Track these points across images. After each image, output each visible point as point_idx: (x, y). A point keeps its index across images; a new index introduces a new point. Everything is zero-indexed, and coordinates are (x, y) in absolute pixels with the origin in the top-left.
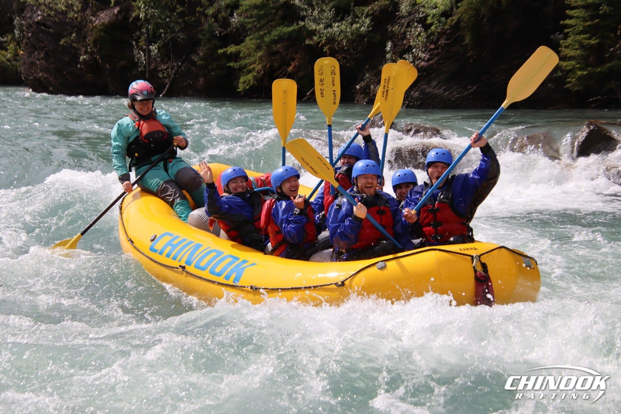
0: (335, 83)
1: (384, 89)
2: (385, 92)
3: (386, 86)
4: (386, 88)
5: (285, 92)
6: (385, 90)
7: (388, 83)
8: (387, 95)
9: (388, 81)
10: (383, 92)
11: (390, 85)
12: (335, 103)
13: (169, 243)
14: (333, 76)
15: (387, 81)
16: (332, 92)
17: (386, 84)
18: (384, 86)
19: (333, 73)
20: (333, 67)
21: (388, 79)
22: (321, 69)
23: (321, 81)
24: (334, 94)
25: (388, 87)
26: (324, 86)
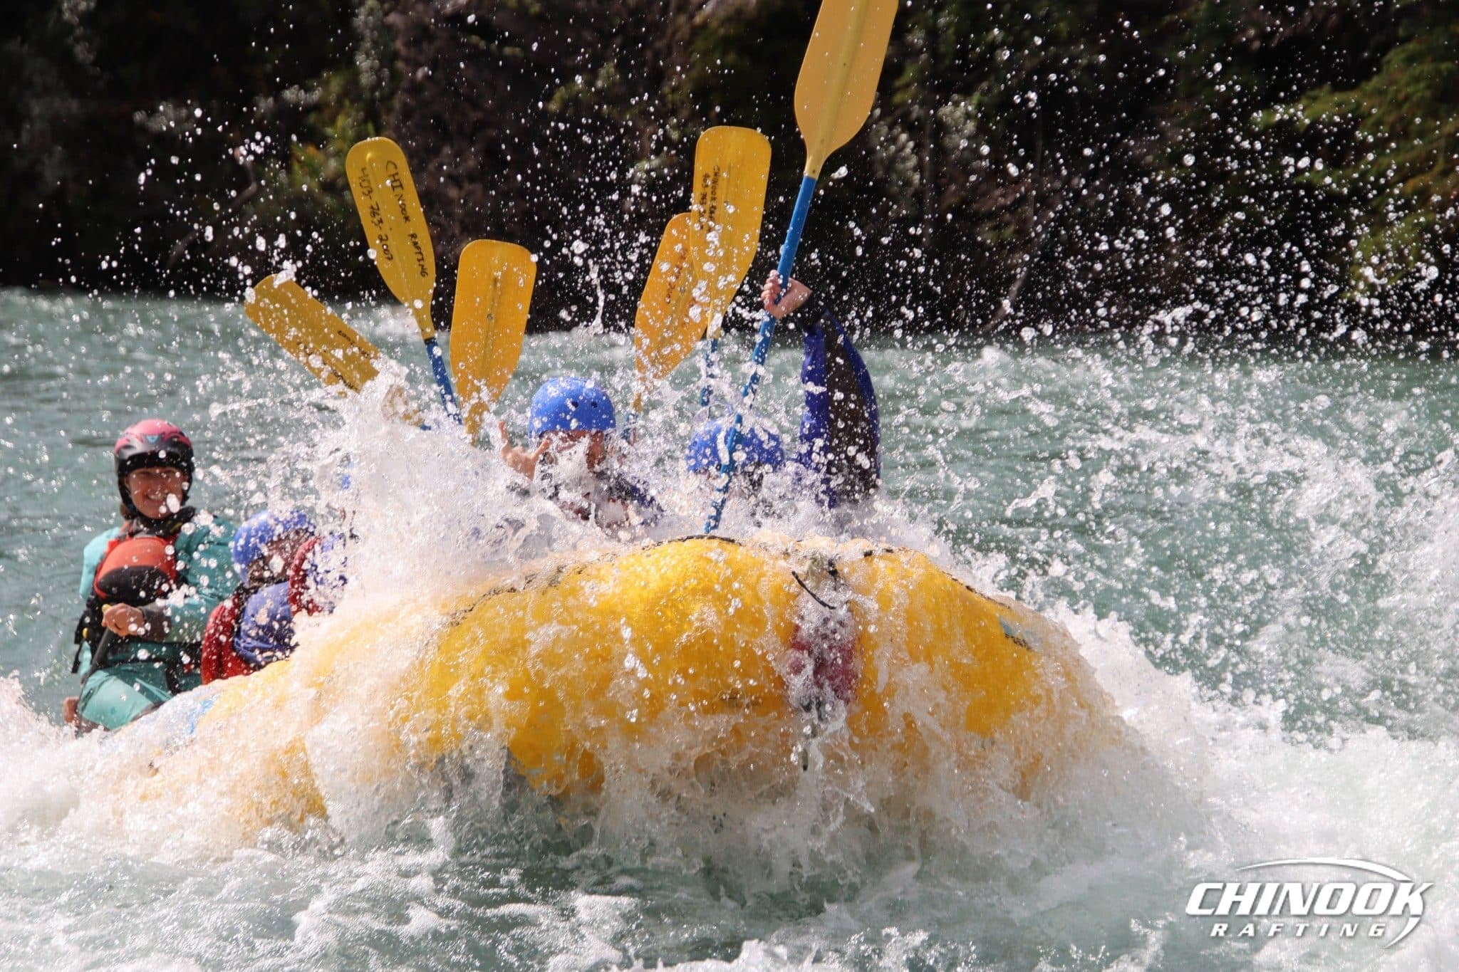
0: (409, 212)
1: (702, 202)
2: (707, 214)
3: (709, 196)
4: (709, 203)
6: (707, 207)
7: (714, 188)
9: (715, 182)
10: (701, 214)
11: (719, 192)
12: (424, 272)
14: (399, 190)
15: (709, 182)
16: (410, 241)
17: (709, 191)
18: (704, 197)
19: (397, 184)
20: (391, 167)
21: (712, 174)
22: (364, 178)
23: (374, 212)
24: (415, 244)
25: (714, 199)
26: (385, 226)
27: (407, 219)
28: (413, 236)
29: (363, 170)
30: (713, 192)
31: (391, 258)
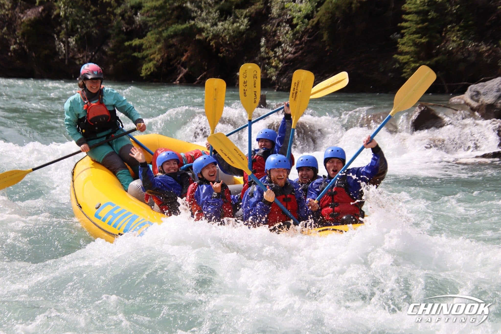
0: (256, 85)
2: (294, 95)
3: (296, 89)
4: (295, 91)
5: (216, 89)
6: (295, 92)
7: (297, 87)
8: (296, 96)
9: (298, 85)
11: (299, 89)
12: (255, 102)
13: (111, 212)
14: (255, 79)
15: (296, 84)
16: (254, 93)
17: (296, 87)
18: (294, 89)
19: (255, 77)
20: (255, 72)
21: (297, 82)
23: (245, 83)
24: (255, 94)
25: (297, 90)
27: (255, 87)
31: (245, 96)
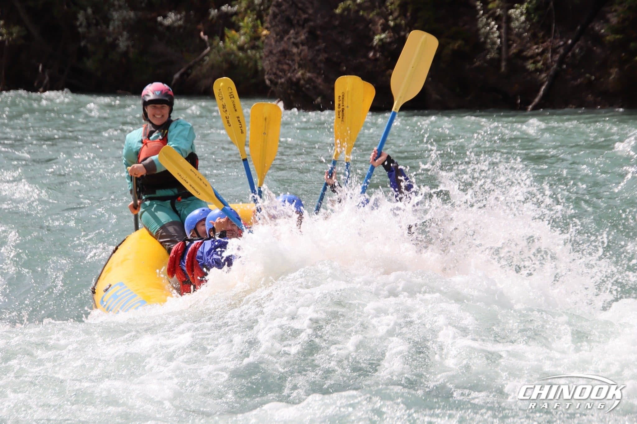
0: (237, 107)
1: (339, 108)
2: (341, 112)
3: (341, 105)
4: (341, 107)
5: (266, 119)
6: (341, 109)
7: (343, 101)
8: (343, 115)
9: (343, 99)
10: (339, 112)
11: (345, 104)
12: (242, 132)
14: (233, 99)
15: (341, 98)
16: (237, 119)
17: (341, 102)
18: (339, 105)
19: (232, 96)
20: (230, 89)
21: (341, 96)
22: (220, 94)
23: (224, 107)
24: (239, 121)
25: (343, 106)
26: (228, 112)
27: (236, 110)
28: (238, 117)
29: (220, 90)
30: (343, 103)
31: (230, 126)
